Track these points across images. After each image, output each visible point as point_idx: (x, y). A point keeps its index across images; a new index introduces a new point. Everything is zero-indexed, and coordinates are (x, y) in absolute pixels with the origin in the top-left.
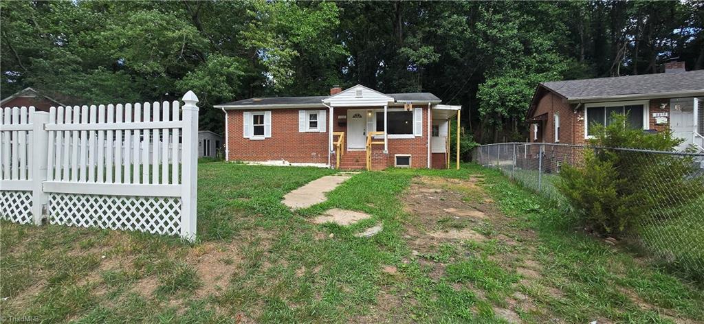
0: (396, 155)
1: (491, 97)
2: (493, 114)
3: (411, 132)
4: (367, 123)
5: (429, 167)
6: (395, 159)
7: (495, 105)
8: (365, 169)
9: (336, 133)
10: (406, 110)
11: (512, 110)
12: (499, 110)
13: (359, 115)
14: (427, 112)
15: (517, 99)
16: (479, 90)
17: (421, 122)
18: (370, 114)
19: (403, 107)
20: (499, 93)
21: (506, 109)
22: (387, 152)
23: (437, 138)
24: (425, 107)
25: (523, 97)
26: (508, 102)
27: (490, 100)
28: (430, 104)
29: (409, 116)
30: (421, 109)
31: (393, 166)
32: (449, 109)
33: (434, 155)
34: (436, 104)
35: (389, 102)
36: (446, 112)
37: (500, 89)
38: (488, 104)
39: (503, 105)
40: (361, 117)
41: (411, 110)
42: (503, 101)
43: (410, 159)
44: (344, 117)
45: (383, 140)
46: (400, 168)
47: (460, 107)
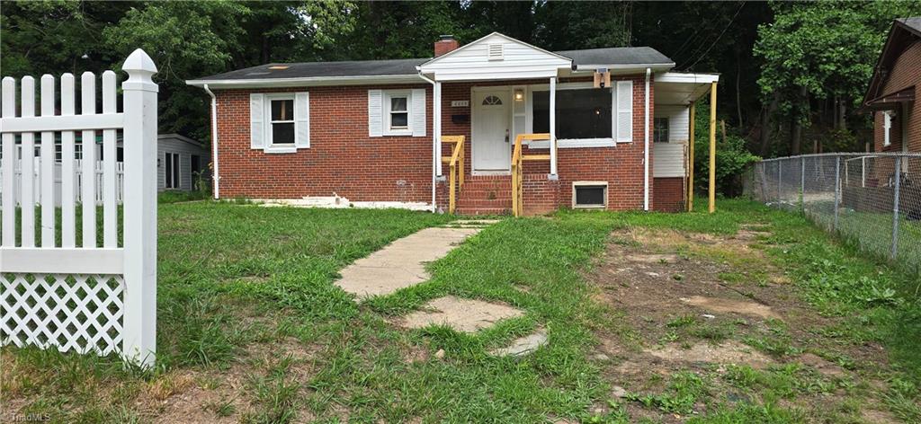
0: (575, 183)
1: (786, 53)
2: (791, 91)
3: (608, 134)
4: (514, 115)
5: (646, 208)
6: (574, 188)
7: (796, 71)
8: (508, 213)
9: (449, 139)
10: (596, 85)
11: (833, 81)
12: (803, 81)
13: (495, 99)
14: (644, 87)
15: (844, 57)
16: (760, 39)
17: (632, 112)
18: (519, 96)
19: (591, 79)
20: (805, 43)
21: (818, 78)
22: (556, 178)
23: (664, 144)
24: (638, 79)
25: (858, 52)
26: (825, 63)
27: (782, 60)
28: (649, 71)
29: (604, 97)
30: (631, 82)
31: (568, 207)
32: (693, 80)
33: (658, 183)
34: (662, 72)
35: (559, 70)
36: (685, 89)
37: (805, 35)
38: (780, 69)
39: (813, 70)
40: (500, 103)
41: (608, 85)
42: (812, 63)
43: (607, 191)
44: (464, 103)
45: (547, 151)
46: (585, 210)
47: (716, 78)
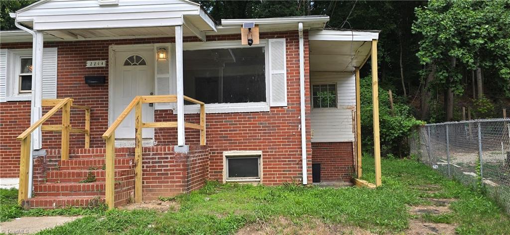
0: (226, 153)
1: (440, 28)
2: (444, 61)
3: (262, 98)
4: (157, 76)
5: (305, 182)
6: (224, 158)
7: (449, 45)
10: (244, 42)
11: (483, 54)
12: (457, 53)
13: (138, 58)
14: (298, 45)
15: (489, 33)
16: (417, 19)
17: (285, 72)
18: (162, 56)
19: (238, 37)
20: (456, 21)
21: (469, 51)
22: (185, 150)
24: (291, 36)
25: (500, 29)
26: (474, 38)
27: (437, 35)
28: (301, 26)
29: (256, 57)
30: (284, 40)
31: (218, 182)
33: (316, 148)
34: (318, 30)
37: (456, 14)
38: (436, 43)
39: (464, 44)
40: (143, 63)
41: (257, 42)
42: (463, 36)
43: (261, 161)
44: (101, 63)
46: (236, 185)
